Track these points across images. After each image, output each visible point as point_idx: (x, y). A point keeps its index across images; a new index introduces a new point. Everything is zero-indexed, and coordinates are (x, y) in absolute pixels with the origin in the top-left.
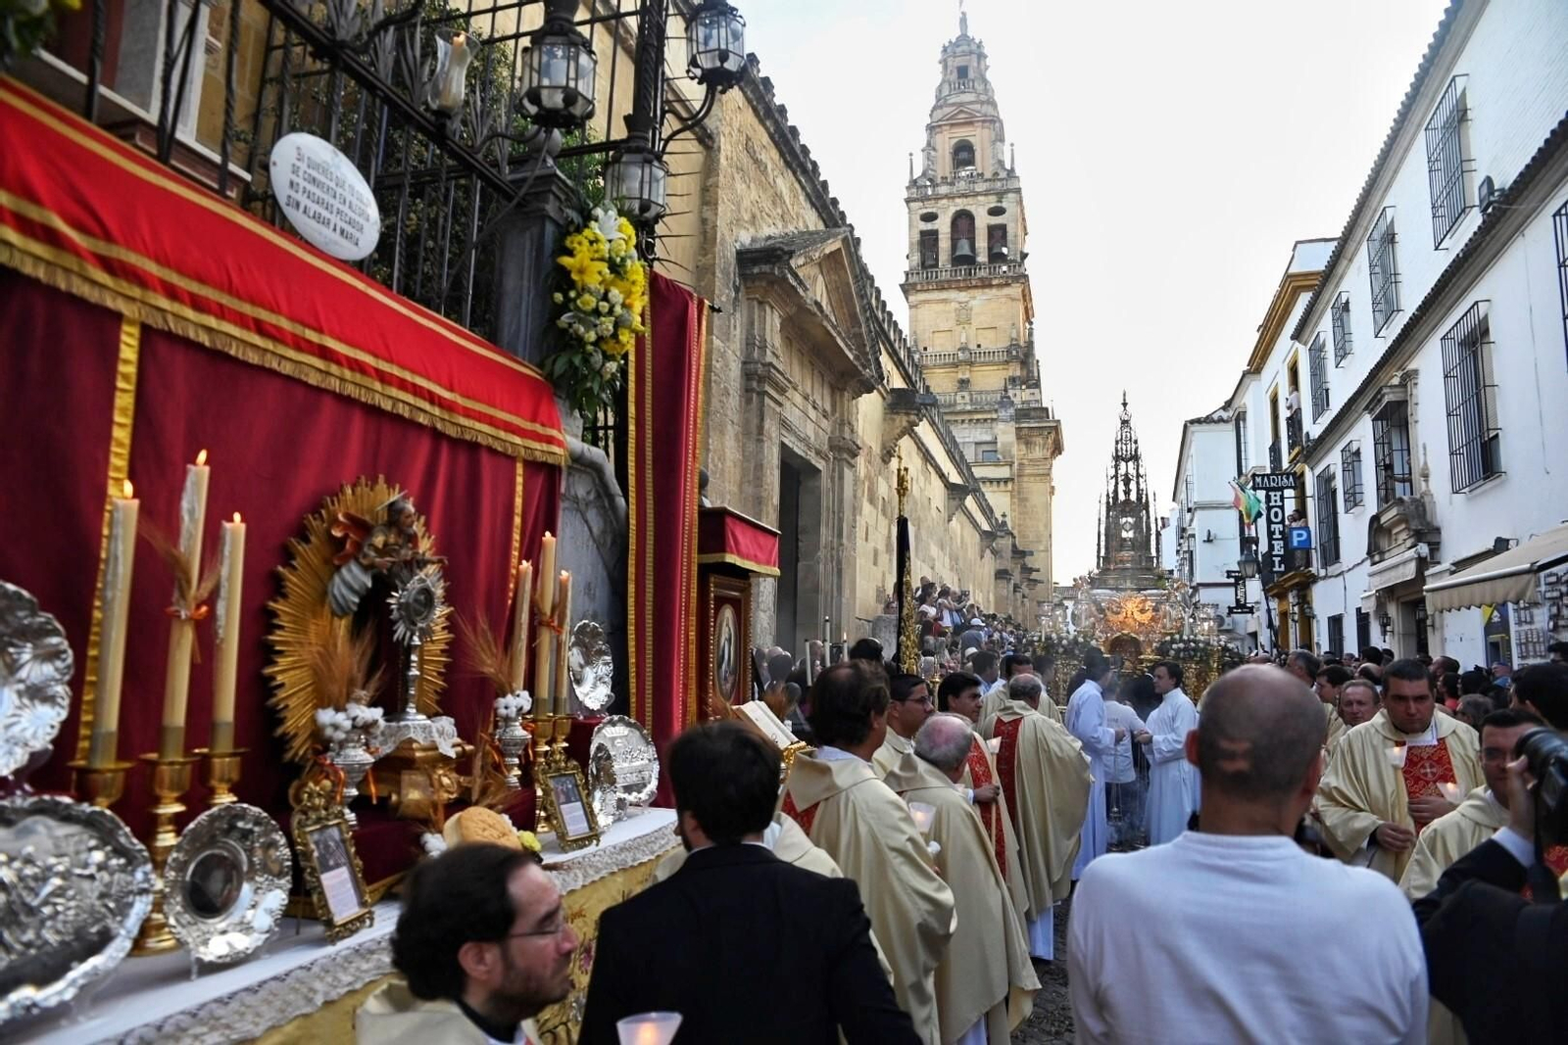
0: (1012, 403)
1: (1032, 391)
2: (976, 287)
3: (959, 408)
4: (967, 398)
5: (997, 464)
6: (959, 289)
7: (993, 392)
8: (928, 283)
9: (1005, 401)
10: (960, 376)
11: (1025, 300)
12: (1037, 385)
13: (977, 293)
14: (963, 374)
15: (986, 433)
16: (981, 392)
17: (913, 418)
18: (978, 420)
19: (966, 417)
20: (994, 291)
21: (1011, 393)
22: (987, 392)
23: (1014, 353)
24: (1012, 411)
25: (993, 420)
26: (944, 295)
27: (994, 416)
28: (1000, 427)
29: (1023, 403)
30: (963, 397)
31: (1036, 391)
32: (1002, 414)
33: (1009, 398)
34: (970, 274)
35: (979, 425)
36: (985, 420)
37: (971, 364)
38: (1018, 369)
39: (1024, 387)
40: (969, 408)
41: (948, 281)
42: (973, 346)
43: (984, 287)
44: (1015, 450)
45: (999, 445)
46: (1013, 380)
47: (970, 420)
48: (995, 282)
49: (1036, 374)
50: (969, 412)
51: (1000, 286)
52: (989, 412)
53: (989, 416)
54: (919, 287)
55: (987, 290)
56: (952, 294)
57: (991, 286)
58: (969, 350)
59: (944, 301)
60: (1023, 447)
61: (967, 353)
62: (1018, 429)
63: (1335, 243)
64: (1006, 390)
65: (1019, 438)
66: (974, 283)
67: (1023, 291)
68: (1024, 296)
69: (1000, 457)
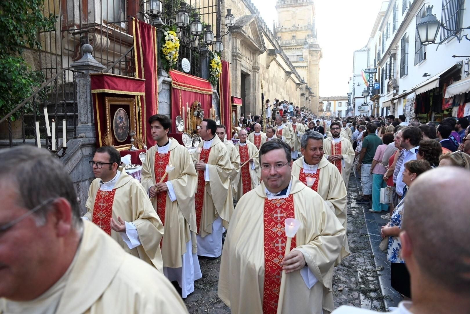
0: (308, 43)
1: (314, 39)
2: (298, 6)
3: (292, 45)
4: (295, 41)
5: (303, 62)
6: (293, 7)
7: (302, 39)
8: (283, 5)
9: (306, 43)
10: (293, 35)
11: (313, 10)
12: (316, 37)
13: (298, 8)
14: (294, 34)
15: (300, 52)
16: (299, 40)
17: (274, 57)
18: (298, 48)
19: (294, 47)
20: (303, 8)
21: (307, 40)
22: (301, 40)
23: (309, 27)
24: (308, 46)
25: (302, 48)
26: (288, 9)
27: (303, 47)
28: (304, 50)
29: (311, 43)
30: (294, 41)
31: (315, 39)
32: (305, 47)
33: (307, 41)
34: (296, 2)
35: (298, 50)
36: (300, 48)
37: (296, 31)
38: (310, 32)
39: (312, 38)
40: (295, 44)
41: (289, 5)
42: (297, 25)
43: (300, 6)
44: (308, 58)
45: (304, 56)
46: (308, 36)
47: (296, 48)
48: (304, 4)
49: (315, 34)
50: (295, 46)
51: (305, 6)
52: (301, 46)
53: (301, 47)
54: (281, 7)
55: (301, 7)
56: (291, 9)
57: (302, 6)
58: (295, 26)
59: (288, 11)
60: (311, 56)
61: (295, 27)
62: (310, 51)
64: (306, 39)
65: (310, 54)
66: (297, 5)
67: (312, 7)
68: (313, 9)
69: (304, 60)
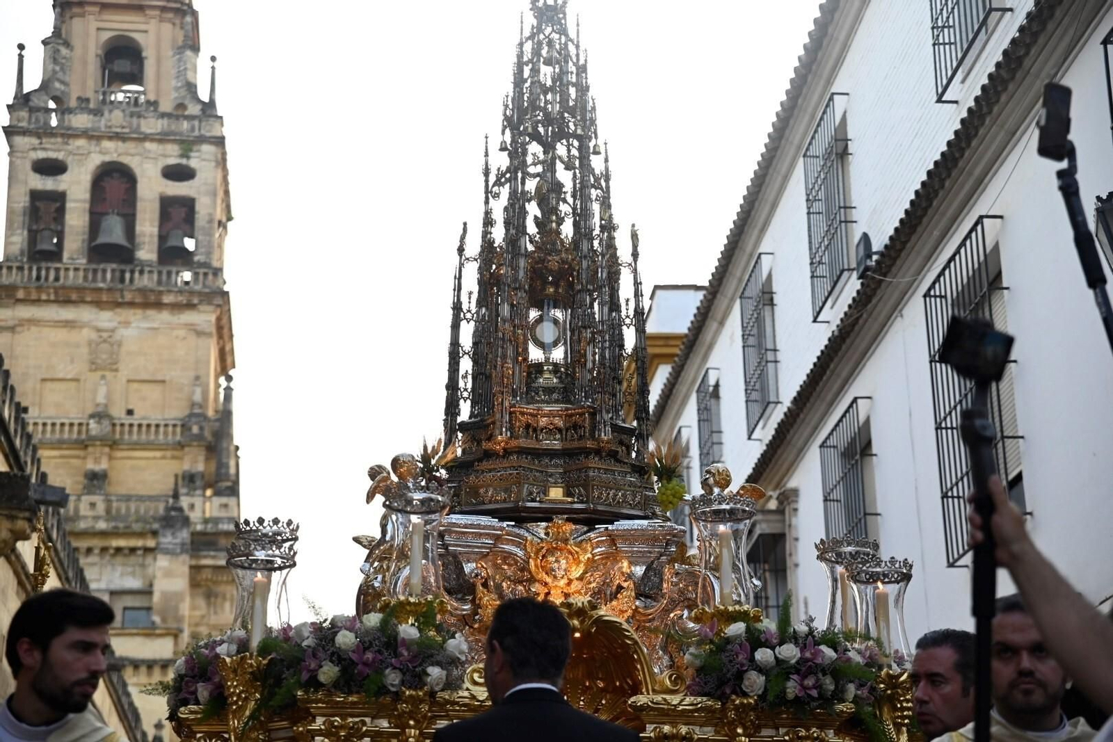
0: (186, 521)
1: (224, 500)
2: (131, 304)
3: (82, 525)
4: (101, 508)
5: (150, 632)
6: (98, 304)
7: (151, 498)
8: (39, 289)
9: (174, 518)
10: (91, 466)
11: (220, 337)
12: (233, 491)
13: (134, 315)
14: (97, 461)
15: (133, 574)
16: (128, 498)
18: (118, 550)
19: (97, 543)
20: (165, 316)
21: (184, 502)
22: (141, 498)
23: (195, 429)
24: (184, 535)
25: (147, 550)
26: (67, 313)
27: (151, 543)
28: (162, 562)
29: (206, 521)
30: (93, 505)
31: (231, 501)
32: (167, 539)
33: (181, 510)
34: (122, 280)
35: (119, 559)
36: (133, 550)
37: (114, 445)
38: (201, 458)
39: (209, 492)
40: (102, 525)
41: (79, 289)
42: (118, 412)
43: (146, 305)
44: (185, 608)
45: (156, 597)
46: (190, 479)
47: (104, 550)
48: (167, 299)
49: (232, 471)
50: (103, 534)
51: (176, 307)
52: (141, 535)
53: (139, 543)
54: (20, 294)
55: (151, 313)
56: (85, 314)
57: (158, 305)
58: (110, 417)
59: (69, 324)
60: (201, 602)
61: (106, 423)
62: (195, 569)
63: (700, 295)
64: (176, 496)
65: (194, 584)
66: (128, 297)
67: (219, 319)
68: (220, 328)
69: (157, 619)
